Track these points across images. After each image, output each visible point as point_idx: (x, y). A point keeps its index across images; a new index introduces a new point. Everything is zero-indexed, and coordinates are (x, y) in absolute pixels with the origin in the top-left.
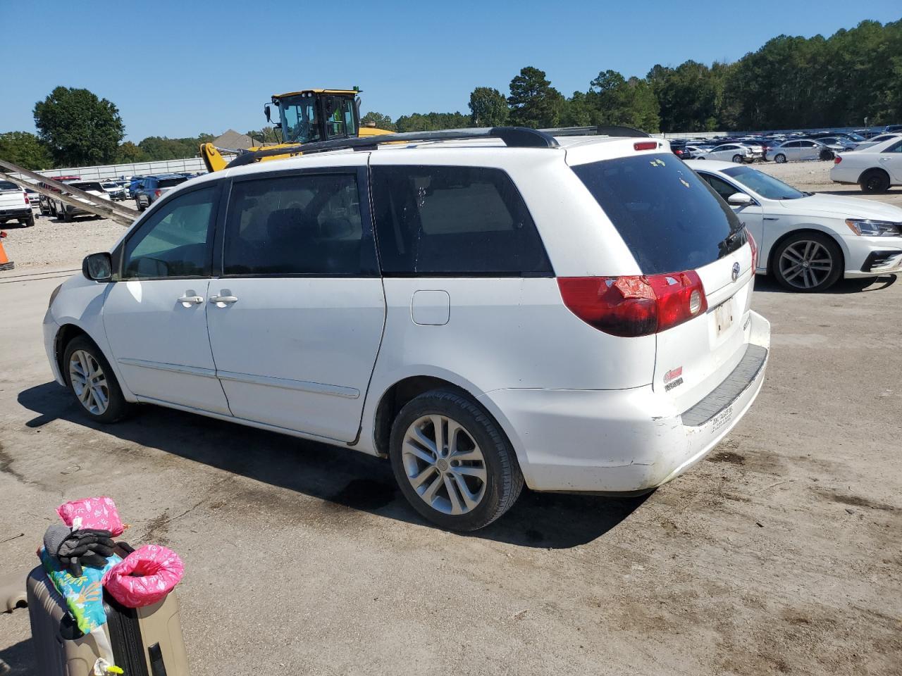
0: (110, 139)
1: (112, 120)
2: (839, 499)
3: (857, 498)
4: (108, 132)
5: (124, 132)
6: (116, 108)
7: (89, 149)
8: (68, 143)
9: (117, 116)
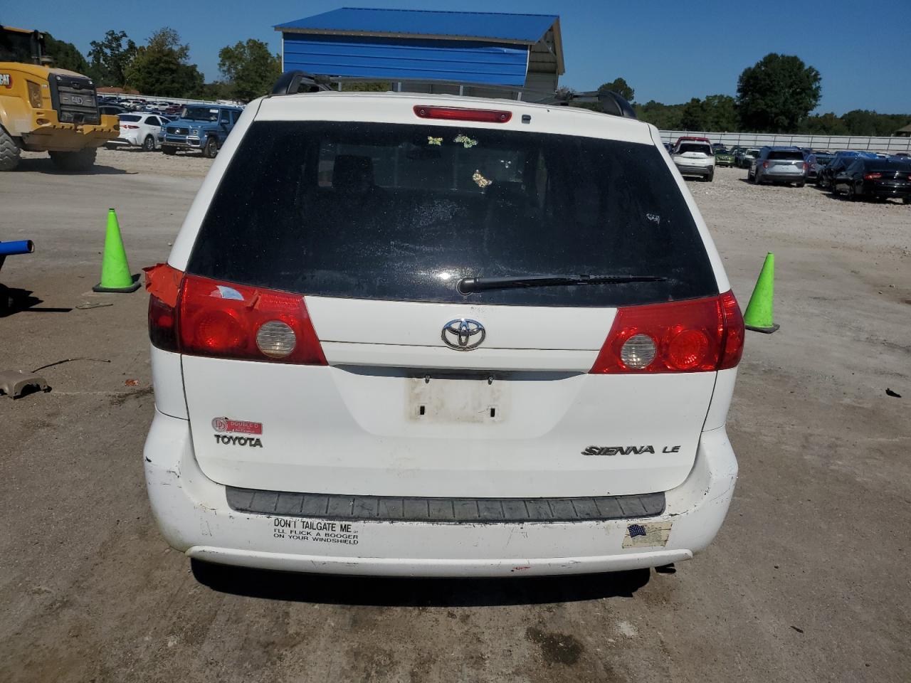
0: (801, 108)
1: (810, 89)
4: (800, 101)
5: (818, 103)
6: (819, 77)
7: (775, 117)
8: (758, 109)
9: (818, 85)
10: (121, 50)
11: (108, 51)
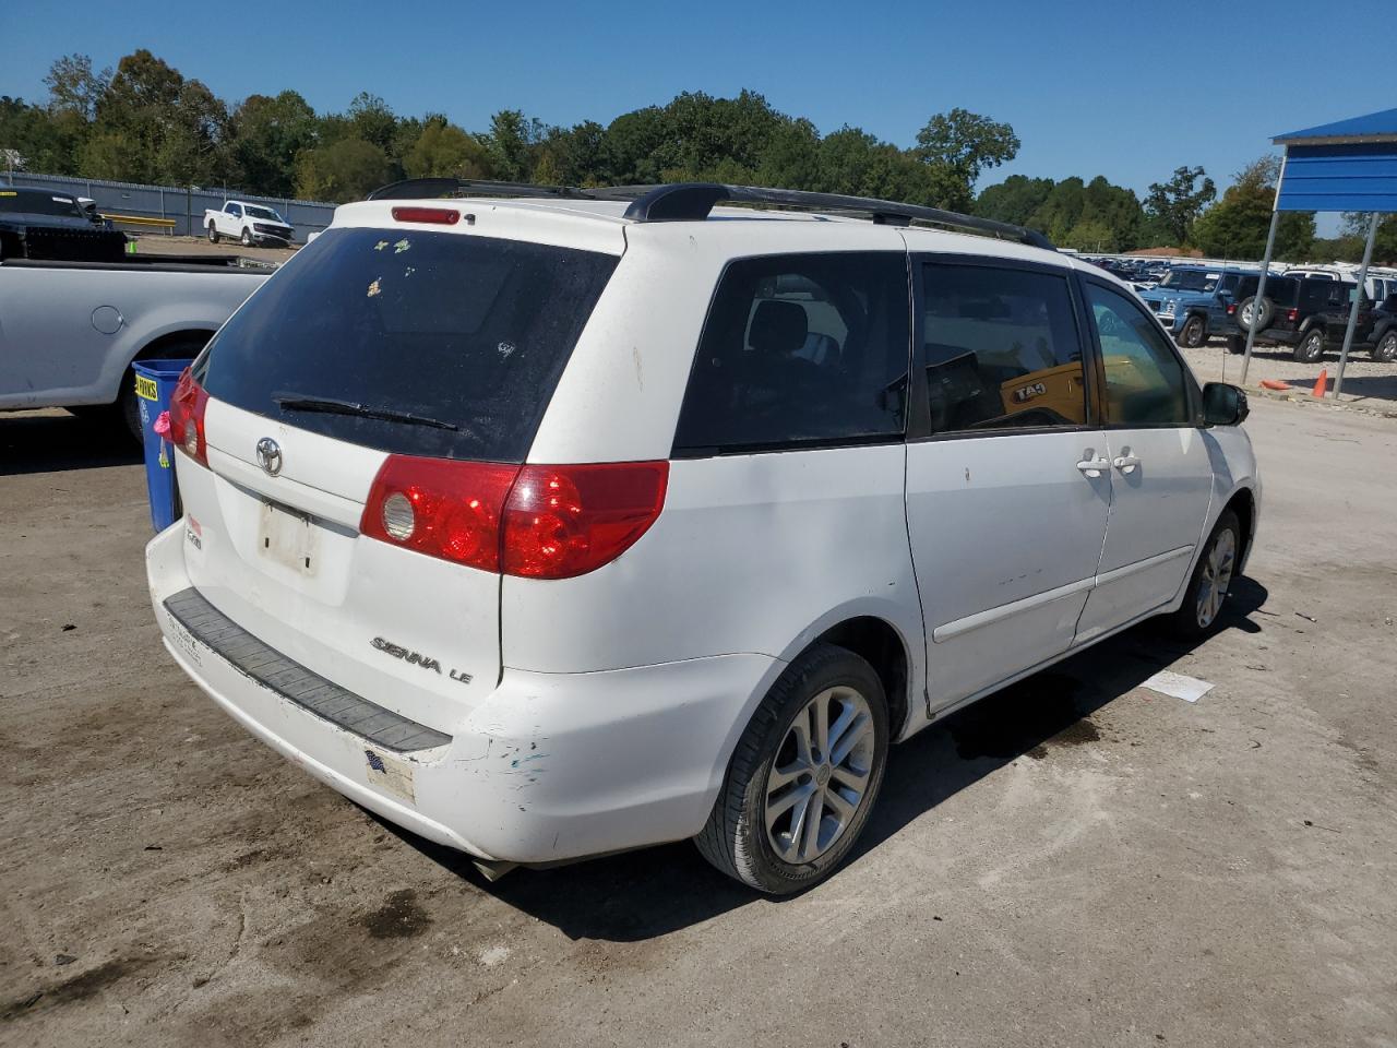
2: (110, 974)
3: (84, 996)
10: (1191, 194)
11: (1171, 197)
